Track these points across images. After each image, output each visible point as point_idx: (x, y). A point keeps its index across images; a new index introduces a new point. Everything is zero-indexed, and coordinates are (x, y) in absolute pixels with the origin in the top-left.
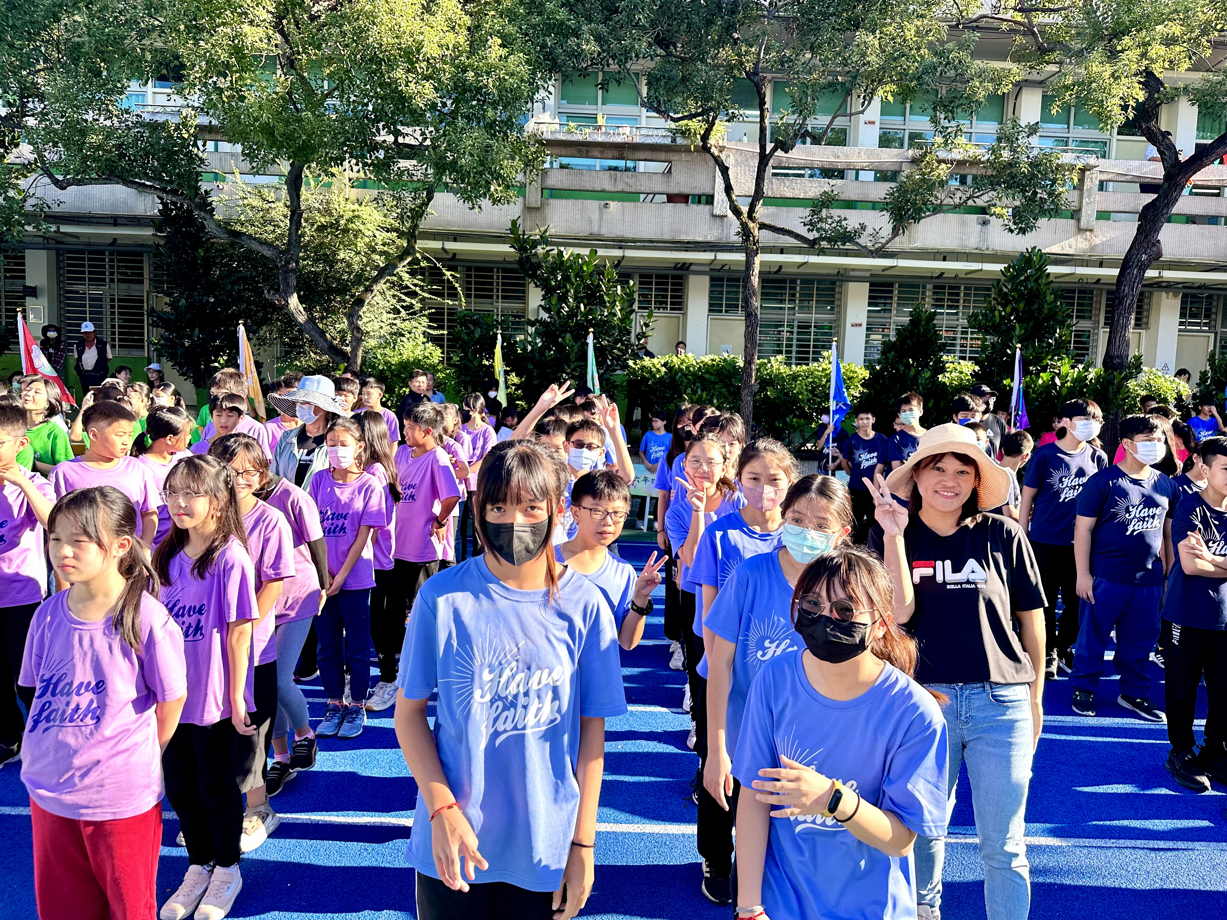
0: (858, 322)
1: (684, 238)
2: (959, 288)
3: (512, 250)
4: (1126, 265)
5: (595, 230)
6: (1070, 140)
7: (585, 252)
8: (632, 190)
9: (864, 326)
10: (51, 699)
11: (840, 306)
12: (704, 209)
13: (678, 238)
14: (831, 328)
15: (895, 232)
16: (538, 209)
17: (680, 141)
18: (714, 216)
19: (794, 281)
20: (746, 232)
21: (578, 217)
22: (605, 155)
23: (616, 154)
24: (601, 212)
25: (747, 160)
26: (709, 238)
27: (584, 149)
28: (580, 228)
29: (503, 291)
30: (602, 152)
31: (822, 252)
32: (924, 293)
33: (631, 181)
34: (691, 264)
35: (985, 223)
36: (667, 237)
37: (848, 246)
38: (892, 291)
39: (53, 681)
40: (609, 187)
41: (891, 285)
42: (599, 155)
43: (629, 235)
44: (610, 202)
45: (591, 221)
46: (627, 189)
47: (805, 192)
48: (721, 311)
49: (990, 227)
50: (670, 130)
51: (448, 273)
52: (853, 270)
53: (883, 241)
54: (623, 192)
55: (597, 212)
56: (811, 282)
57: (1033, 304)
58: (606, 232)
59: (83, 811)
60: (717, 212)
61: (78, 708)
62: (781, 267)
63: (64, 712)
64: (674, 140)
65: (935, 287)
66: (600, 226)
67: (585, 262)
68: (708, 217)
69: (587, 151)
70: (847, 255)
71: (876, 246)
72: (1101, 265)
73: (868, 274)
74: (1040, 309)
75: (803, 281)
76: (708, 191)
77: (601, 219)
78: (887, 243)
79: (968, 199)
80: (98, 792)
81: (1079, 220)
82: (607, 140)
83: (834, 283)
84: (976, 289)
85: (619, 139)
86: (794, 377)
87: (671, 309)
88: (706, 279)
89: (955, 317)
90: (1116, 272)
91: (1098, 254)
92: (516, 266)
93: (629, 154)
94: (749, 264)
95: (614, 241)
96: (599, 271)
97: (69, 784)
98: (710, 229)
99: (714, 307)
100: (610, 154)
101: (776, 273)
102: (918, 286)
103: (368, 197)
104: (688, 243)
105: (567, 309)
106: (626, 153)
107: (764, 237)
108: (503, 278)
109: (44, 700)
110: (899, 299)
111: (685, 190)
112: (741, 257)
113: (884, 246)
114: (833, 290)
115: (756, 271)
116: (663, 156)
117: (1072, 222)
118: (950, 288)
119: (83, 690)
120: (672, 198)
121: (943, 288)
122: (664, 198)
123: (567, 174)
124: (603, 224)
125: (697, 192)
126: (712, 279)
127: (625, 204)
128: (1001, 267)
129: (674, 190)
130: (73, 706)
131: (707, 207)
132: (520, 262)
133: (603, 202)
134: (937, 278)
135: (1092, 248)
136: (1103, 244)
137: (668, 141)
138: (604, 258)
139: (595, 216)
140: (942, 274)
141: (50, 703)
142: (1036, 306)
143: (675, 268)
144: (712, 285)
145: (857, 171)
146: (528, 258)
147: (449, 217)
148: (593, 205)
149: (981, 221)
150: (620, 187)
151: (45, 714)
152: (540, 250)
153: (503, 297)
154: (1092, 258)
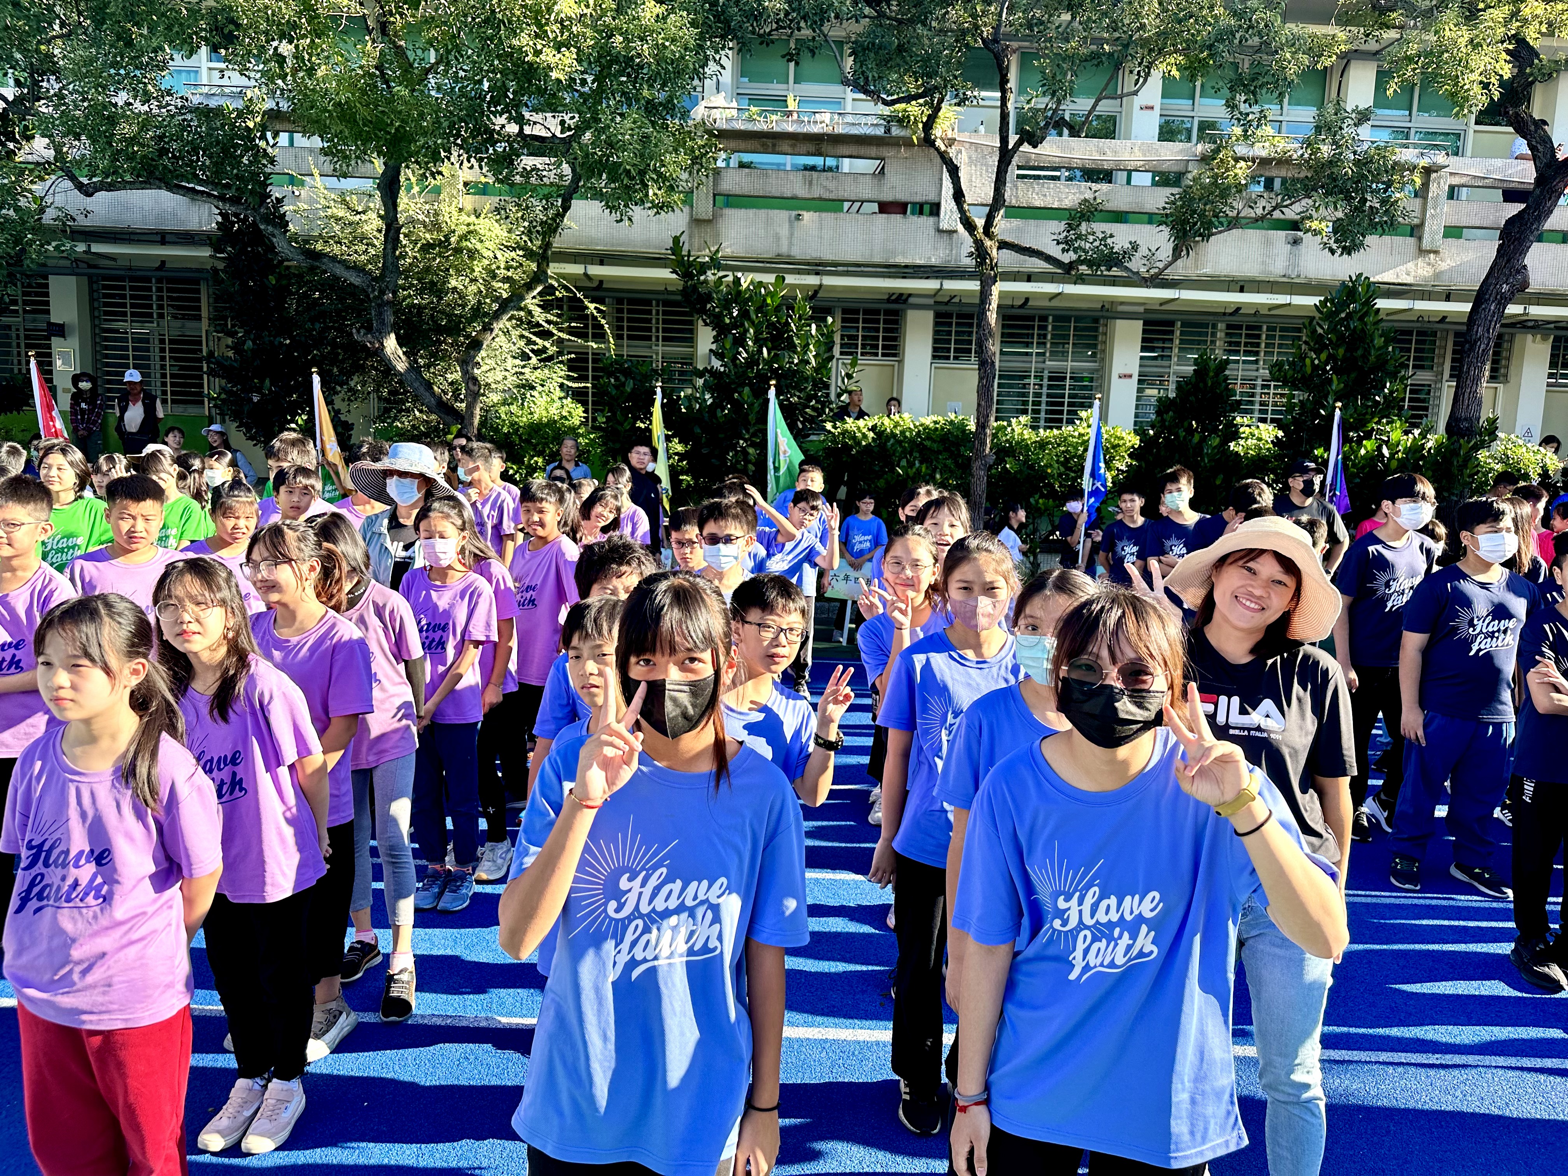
0: (1128, 372)
1: (900, 260)
2: (1259, 328)
3: (674, 276)
4: (1480, 298)
5: (784, 250)
6: (1413, 131)
7: (769, 278)
8: (832, 196)
9: (1136, 378)
10: (44, 870)
11: (1104, 351)
12: (926, 222)
13: (892, 261)
14: (1091, 380)
15: (1177, 254)
16: (709, 221)
17: (896, 131)
18: (940, 231)
19: (1044, 318)
20: (981, 253)
21: (762, 232)
22: (797, 150)
23: (812, 148)
24: (791, 226)
25: (984, 157)
26: (934, 261)
27: (769, 142)
28: (764, 248)
29: (665, 330)
30: (793, 146)
31: (1081, 280)
32: (1214, 335)
33: (831, 185)
34: (910, 295)
35: (1296, 242)
36: (877, 259)
37: (1115, 271)
38: (1172, 332)
39: (46, 847)
40: (801, 191)
41: (1172, 323)
42: (790, 150)
43: (828, 256)
44: (804, 213)
45: (777, 238)
46: (826, 195)
47: (1060, 200)
48: (948, 358)
49: (1303, 247)
50: (881, 117)
51: (592, 306)
52: (1122, 303)
53: (1161, 265)
54: (820, 199)
55: (786, 226)
56: (1067, 319)
57: (1356, 350)
58: (798, 252)
59: (85, 1017)
60: (944, 225)
61: (76, 884)
62: (1027, 300)
63: (59, 888)
64: (888, 130)
65: (1229, 327)
66: (791, 244)
67: (769, 293)
68: (932, 232)
69: (774, 145)
70: (1114, 284)
71: (1152, 271)
72: (1448, 298)
73: (1141, 309)
74: (1365, 356)
75: (1057, 318)
76: (932, 197)
77: (792, 235)
78: (1166, 268)
79: (1275, 209)
80: (104, 993)
81: (1420, 239)
82: (799, 130)
83: (1096, 320)
84: (1282, 329)
85: (815, 129)
86: (1042, 445)
87: (883, 355)
88: (929, 316)
89: (1254, 367)
90: (1467, 307)
91: (1445, 283)
92: (679, 298)
93: (830, 149)
94: (985, 295)
95: (808, 264)
96: (788, 304)
97: (65, 984)
98: (935, 249)
99: (939, 353)
100: (804, 148)
101: (1021, 307)
102: (1206, 326)
103: (487, 207)
104: (906, 267)
105: (745, 355)
106: (825, 147)
107: (1005, 259)
108: (665, 313)
109: (34, 871)
110: (1182, 341)
111: (901, 196)
112: (974, 286)
113: (1161, 271)
114: (1096, 329)
115: (994, 305)
116: (873, 151)
117: (1411, 241)
118: (1249, 328)
119: (83, 861)
120: (885, 208)
121: (1240, 327)
122: (875, 207)
123: (747, 175)
124: (795, 241)
125: (918, 199)
126: (937, 315)
127: (824, 215)
128: (1314, 300)
129: (888, 196)
130: (70, 881)
131: (931, 220)
132: (684, 292)
133: (794, 213)
134: (1231, 314)
135: (1437, 275)
136: (1451, 269)
137: (880, 131)
138: (793, 287)
139: (784, 231)
140: (1238, 309)
141: (42, 875)
142: (1360, 352)
143: (889, 301)
144: (936, 324)
145: (1130, 172)
146: (694, 287)
147: (593, 233)
148: (781, 216)
149: (1290, 239)
150: (817, 192)
151: (36, 890)
152: (711, 276)
153: (665, 339)
154: (1437, 289)
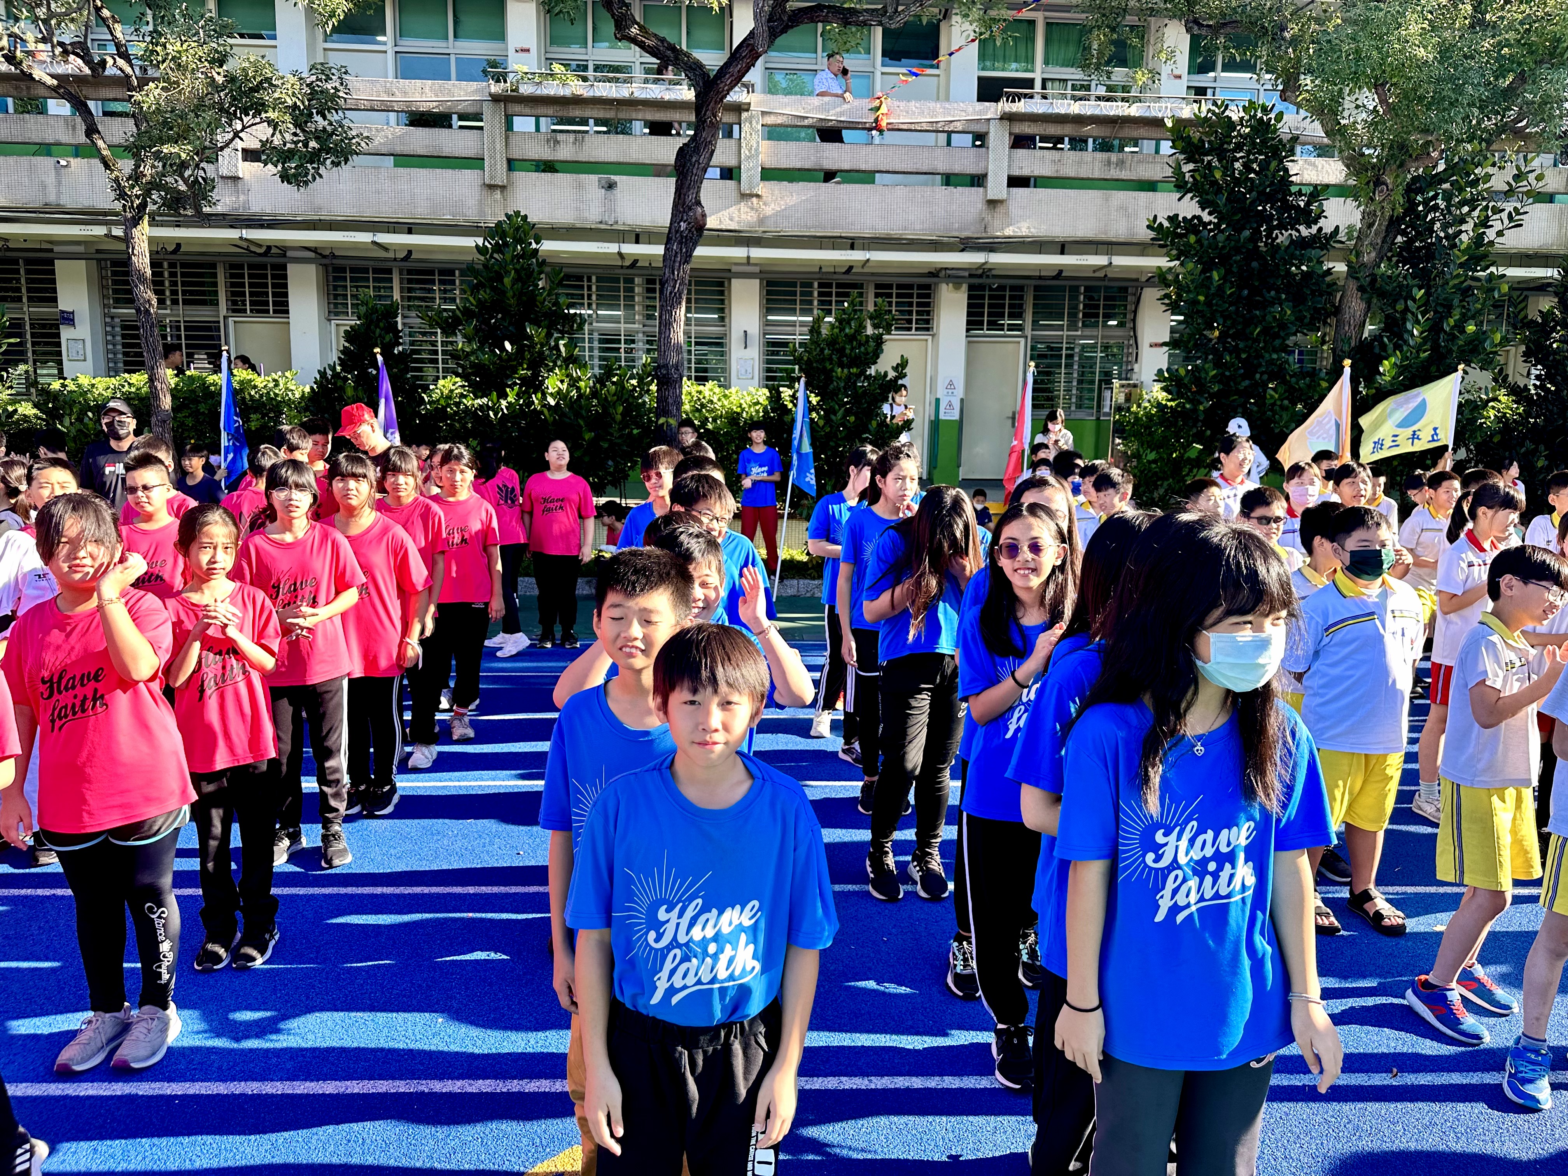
5: (52, 198)
21: (26, 181)
24: (59, 173)
28: (30, 196)
35: (611, 186)
40: (64, 136)
44: (70, 159)
45: (44, 186)
49: (618, 191)
55: (53, 173)
58: (69, 201)
66: (59, 193)
69: (28, 88)
77: (59, 183)
91: (772, 228)
124: (63, 189)
135: (762, 221)
136: (776, 214)
139: (51, 179)
144: (323, 278)
148: (45, 163)
149: (604, 183)
154: (766, 235)
